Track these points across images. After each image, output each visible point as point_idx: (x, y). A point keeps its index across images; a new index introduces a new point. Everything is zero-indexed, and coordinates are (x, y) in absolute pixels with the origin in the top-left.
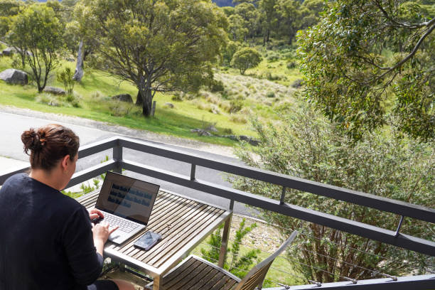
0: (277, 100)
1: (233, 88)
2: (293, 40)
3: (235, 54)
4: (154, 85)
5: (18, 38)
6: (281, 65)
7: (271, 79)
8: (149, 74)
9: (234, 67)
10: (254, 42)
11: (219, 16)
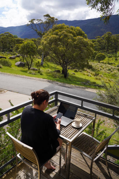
0: (112, 71)
1: (96, 67)
2: (117, 50)
3: (96, 56)
4: (68, 67)
5: (22, 52)
6: (113, 59)
7: (109, 64)
8: (66, 63)
9: (96, 60)
10: (103, 51)
11: (90, 43)
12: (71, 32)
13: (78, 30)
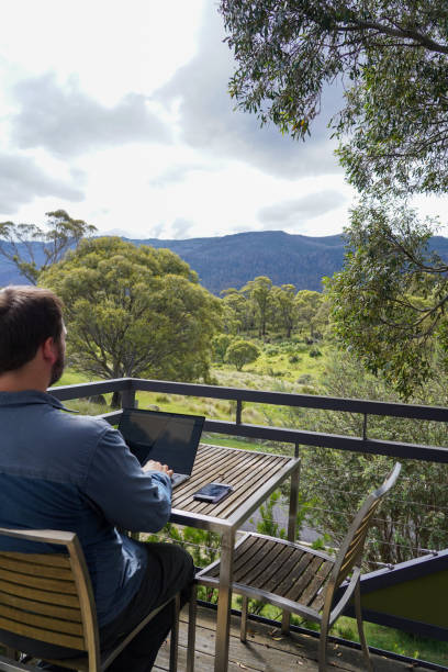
2: (292, 332)
3: (229, 348)
6: (282, 359)
7: (272, 374)
9: (229, 362)
10: (248, 335)
11: (210, 299)
12: (143, 262)
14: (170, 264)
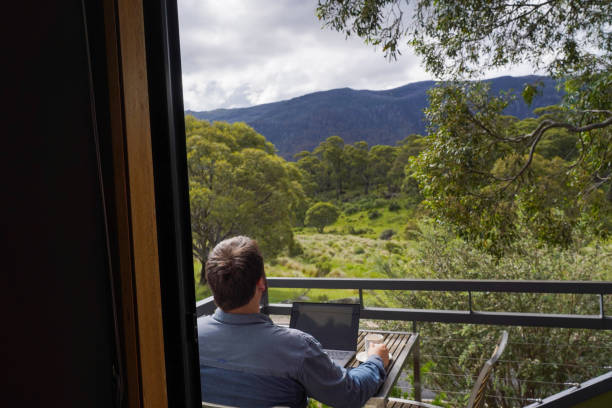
0: (367, 256)
1: (315, 249)
2: (368, 189)
3: (308, 212)
6: (362, 217)
7: (354, 233)
9: (309, 225)
11: (288, 168)
13: (240, 131)
14: (246, 138)
